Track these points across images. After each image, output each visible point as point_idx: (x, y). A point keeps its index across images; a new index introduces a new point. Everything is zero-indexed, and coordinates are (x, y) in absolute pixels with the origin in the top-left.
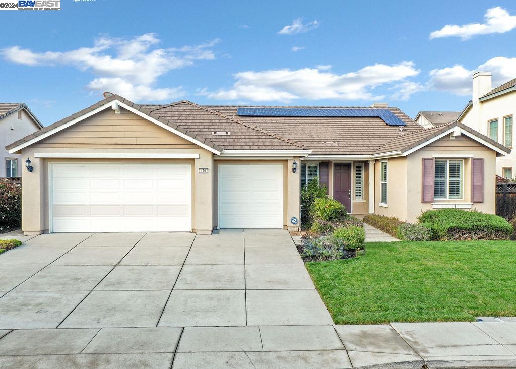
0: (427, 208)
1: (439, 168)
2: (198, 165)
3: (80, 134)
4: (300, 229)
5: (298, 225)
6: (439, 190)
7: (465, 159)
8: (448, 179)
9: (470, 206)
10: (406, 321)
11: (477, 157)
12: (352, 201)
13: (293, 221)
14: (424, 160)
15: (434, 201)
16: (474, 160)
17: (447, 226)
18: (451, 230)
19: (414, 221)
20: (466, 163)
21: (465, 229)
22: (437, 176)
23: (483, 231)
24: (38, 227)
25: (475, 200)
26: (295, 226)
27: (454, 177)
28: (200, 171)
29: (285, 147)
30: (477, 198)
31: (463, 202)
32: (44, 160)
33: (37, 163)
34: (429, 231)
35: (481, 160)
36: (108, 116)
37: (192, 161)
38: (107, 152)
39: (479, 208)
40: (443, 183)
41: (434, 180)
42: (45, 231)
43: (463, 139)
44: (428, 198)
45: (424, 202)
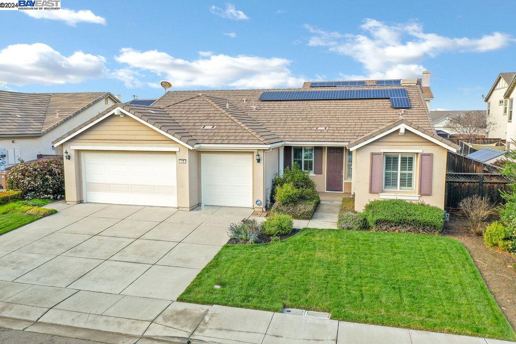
0: (373, 198)
1: (390, 161)
2: (179, 156)
4: (264, 210)
5: (263, 206)
7: (417, 153)
8: (399, 172)
9: (417, 198)
11: (426, 152)
12: (344, 181)
13: (258, 203)
14: (373, 154)
16: (422, 155)
17: (376, 218)
19: (362, 210)
20: (417, 157)
21: (392, 222)
22: (387, 168)
23: (410, 225)
24: (75, 200)
25: (423, 192)
26: (259, 207)
27: (406, 170)
28: (180, 161)
30: (425, 191)
31: (410, 195)
32: (78, 152)
33: (72, 154)
34: (361, 221)
35: (431, 155)
36: (115, 119)
39: (427, 200)
41: (385, 171)
42: (81, 202)
44: (375, 189)
45: (371, 191)
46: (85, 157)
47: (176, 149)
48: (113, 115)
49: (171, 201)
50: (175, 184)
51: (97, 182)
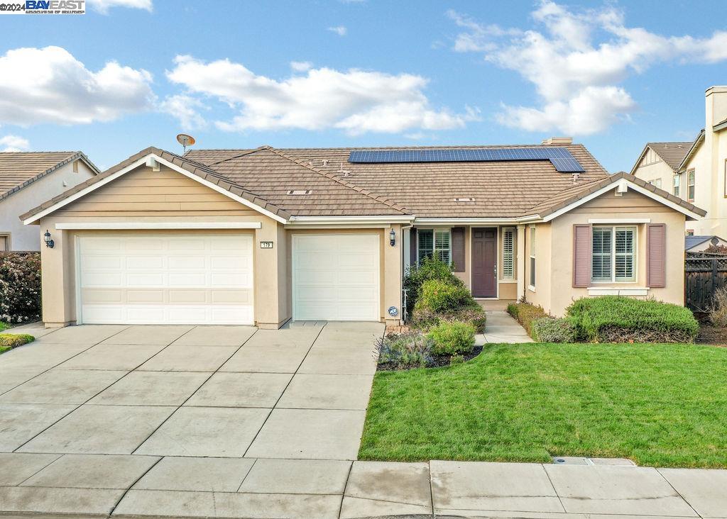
0: (580, 295)
1: (600, 238)
2: (260, 236)
3: (109, 199)
4: (402, 322)
5: (399, 317)
6: (599, 269)
7: (640, 225)
8: (614, 254)
9: (645, 293)
10: (452, 458)
11: (655, 222)
12: (499, 282)
13: (391, 312)
14: (576, 227)
15: (592, 285)
16: (651, 226)
17: (597, 322)
18: (602, 328)
20: (640, 231)
21: (625, 326)
22: (596, 249)
23: (652, 329)
24: (62, 318)
25: (654, 282)
26: (393, 318)
27: (623, 251)
28: (262, 245)
29: (378, 212)
30: (656, 280)
31: (634, 288)
32: (69, 233)
33: (58, 237)
34: (574, 328)
35: (662, 226)
36: (143, 175)
37: (252, 231)
38: (145, 221)
39: (659, 296)
40: (608, 260)
41: (592, 254)
42: (71, 323)
43: (633, 196)
44: (580, 282)
45: (576, 285)
46: (81, 245)
47: (256, 225)
48: (143, 166)
50: (250, 285)
51: (103, 287)
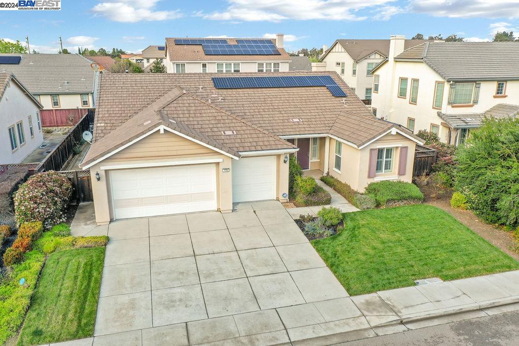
0: (371, 181)
1: (380, 156)
2: (221, 166)
4: (288, 200)
5: (287, 198)
6: (378, 167)
7: (396, 147)
8: (384, 159)
9: (397, 178)
11: (404, 146)
12: (310, 161)
13: (284, 195)
14: (371, 150)
15: (376, 176)
16: (402, 148)
17: (385, 199)
18: (387, 201)
19: (363, 191)
20: (396, 150)
21: (396, 199)
22: (378, 158)
23: (407, 200)
24: (108, 220)
26: (285, 198)
27: (388, 158)
28: (224, 171)
29: (279, 147)
30: (402, 172)
31: (391, 176)
33: (103, 174)
34: (374, 201)
35: (406, 148)
37: (218, 164)
38: (156, 162)
39: (403, 179)
40: (381, 162)
41: (377, 160)
42: (111, 221)
43: (397, 135)
44: (371, 176)
45: (369, 177)
46: (113, 176)
47: (220, 160)
49: (213, 205)
51: (130, 198)
